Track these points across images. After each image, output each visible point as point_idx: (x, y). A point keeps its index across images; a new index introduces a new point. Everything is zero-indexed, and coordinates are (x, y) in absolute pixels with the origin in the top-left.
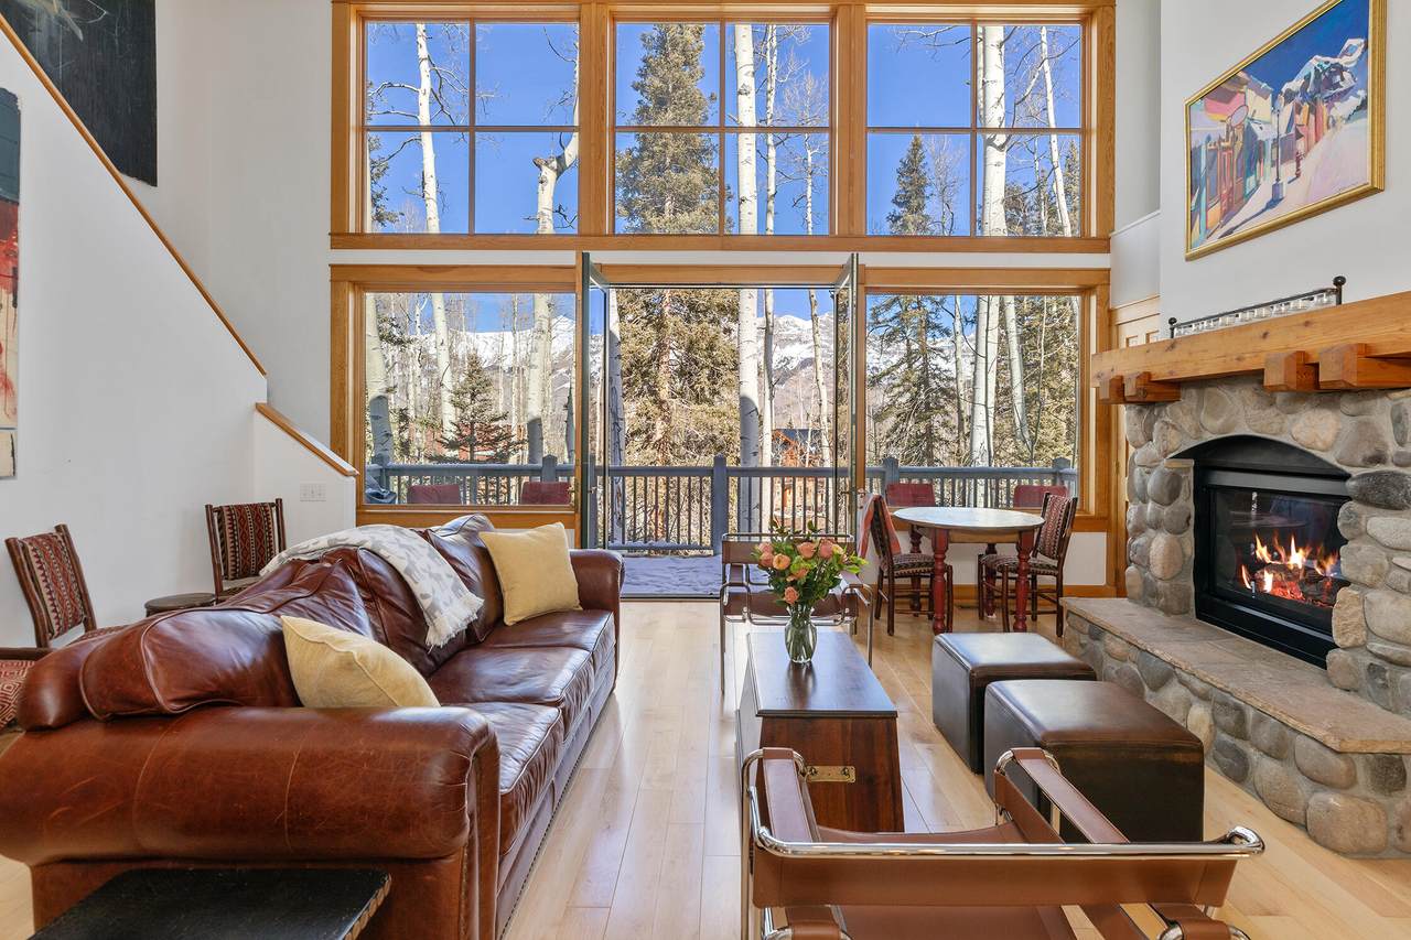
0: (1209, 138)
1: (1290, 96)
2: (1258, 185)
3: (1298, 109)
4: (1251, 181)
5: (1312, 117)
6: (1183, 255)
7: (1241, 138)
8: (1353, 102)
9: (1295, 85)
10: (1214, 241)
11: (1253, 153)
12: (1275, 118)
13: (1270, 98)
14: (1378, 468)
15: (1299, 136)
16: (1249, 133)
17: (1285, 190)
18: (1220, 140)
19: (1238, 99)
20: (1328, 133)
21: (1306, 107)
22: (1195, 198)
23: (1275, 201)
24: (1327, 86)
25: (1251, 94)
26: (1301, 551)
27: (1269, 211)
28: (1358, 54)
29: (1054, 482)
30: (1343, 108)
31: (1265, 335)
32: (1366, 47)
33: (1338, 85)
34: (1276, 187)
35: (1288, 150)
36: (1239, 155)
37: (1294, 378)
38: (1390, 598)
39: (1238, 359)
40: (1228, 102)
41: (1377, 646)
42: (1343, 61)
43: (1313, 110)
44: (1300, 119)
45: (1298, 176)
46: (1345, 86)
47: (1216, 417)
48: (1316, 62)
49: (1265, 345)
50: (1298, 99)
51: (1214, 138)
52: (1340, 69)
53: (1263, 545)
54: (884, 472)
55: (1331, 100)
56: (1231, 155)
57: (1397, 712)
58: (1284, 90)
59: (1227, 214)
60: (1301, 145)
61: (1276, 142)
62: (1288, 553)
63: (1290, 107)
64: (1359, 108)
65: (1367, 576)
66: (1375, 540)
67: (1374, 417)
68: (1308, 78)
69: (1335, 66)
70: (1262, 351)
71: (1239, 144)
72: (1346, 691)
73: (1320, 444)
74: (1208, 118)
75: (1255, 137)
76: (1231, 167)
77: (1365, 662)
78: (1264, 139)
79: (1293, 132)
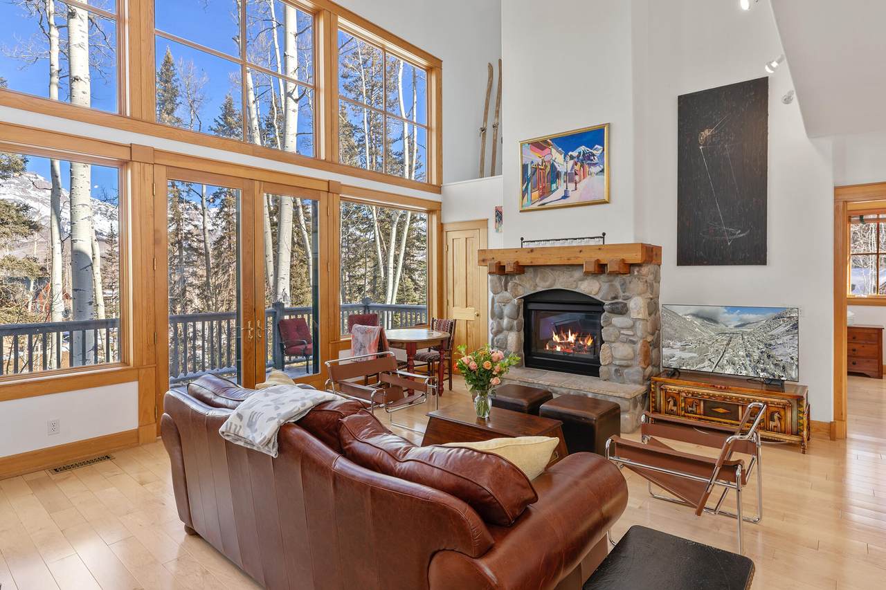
0: (532, 162)
1: (572, 158)
2: (557, 188)
3: (576, 164)
4: (554, 186)
5: (582, 169)
6: (519, 208)
7: (549, 167)
8: (598, 169)
9: (575, 154)
10: (535, 206)
11: (555, 175)
12: (565, 164)
13: (563, 155)
14: (616, 301)
15: (576, 174)
16: (553, 166)
17: (570, 193)
18: (538, 165)
19: (547, 151)
20: (588, 177)
21: (579, 164)
22: (525, 185)
23: (565, 197)
24: (587, 158)
25: (553, 151)
26: (573, 335)
27: (562, 200)
28: (600, 151)
29: (364, 311)
30: (594, 170)
31: (581, 251)
32: (603, 150)
33: (592, 160)
34: (566, 191)
35: (571, 177)
36: (548, 174)
37: (597, 269)
38: (621, 345)
39: (568, 259)
40: (543, 150)
41: (617, 363)
42: (594, 152)
43: (582, 166)
44: (577, 168)
45: (576, 189)
46: (595, 161)
47: (545, 281)
48: (583, 148)
49: (581, 255)
50: (576, 160)
51: (535, 163)
52: (594, 155)
53: (556, 334)
54: (275, 313)
55: (590, 165)
56: (544, 173)
57: (624, 383)
58: (569, 154)
59: (542, 196)
60: (577, 178)
61: (566, 173)
62: (567, 337)
63: (572, 162)
64: (601, 171)
65: (613, 339)
66: (614, 326)
67: (614, 283)
68: (580, 153)
69: (591, 153)
70: (579, 257)
71: (548, 169)
72: (605, 380)
73: (593, 293)
74: (532, 153)
75: (556, 169)
76: (544, 177)
77: (614, 369)
78: (560, 170)
79: (573, 172)
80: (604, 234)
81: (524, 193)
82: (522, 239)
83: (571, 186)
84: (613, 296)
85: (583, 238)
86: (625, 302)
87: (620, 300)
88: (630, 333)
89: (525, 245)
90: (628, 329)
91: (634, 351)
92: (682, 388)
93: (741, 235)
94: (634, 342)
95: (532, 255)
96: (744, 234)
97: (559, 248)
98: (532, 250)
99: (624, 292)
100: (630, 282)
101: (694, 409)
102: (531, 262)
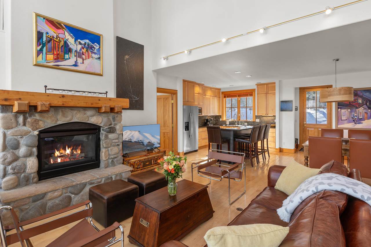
0: (47, 33)
1: (80, 43)
2: (70, 58)
3: (83, 48)
4: (67, 56)
5: (87, 52)
6: (35, 63)
8: (97, 56)
9: (83, 42)
10: (50, 65)
11: (67, 49)
12: (75, 45)
13: (74, 40)
14: (110, 126)
15: (83, 54)
16: (66, 43)
17: (79, 64)
18: (53, 37)
19: (61, 31)
20: (91, 59)
22: (40, 47)
23: (76, 65)
24: (90, 48)
25: (66, 33)
26: (69, 149)
27: (74, 67)
28: (98, 47)
30: (95, 56)
32: (100, 48)
33: (93, 50)
34: (76, 62)
36: (62, 47)
37: (109, 110)
38: (114, 148)
39: (92, 104)
40: (57, 29)
41: (112, 157)
42: (95, 46)
44: (84, 50)
45: (83, 63)
46: (95, 51)
48: (87, 41)
49: (100, 102)
50: (83, 46)
51: (50, 34)
52: (94, 48)
55: (92, 52)
56: (58, 45)
57: (115, 166)
58: (78, 41)
59: (57, 60)
60: (84, 57)
61: (76, 51)
63: (80, 46)
64: (98, 58)
65: (109, 146)
66: (110, 139)
67: (109, 117)
68: (86, 43)
69: (92, 46)
70: (98, 103)
71: (62, 43)
72: (106, 168)
73: (99, 123)
74: (46, 26)
75: (68, 46)
76: (59, 48)
77: (110, 161)
78: (72, 48)
79: (81, 52)
80: (107, 92)
81: (39, 52)
82: (46, 87)
83: (80, 60)
84: (110, 124)
85: (95, 93)
86: (115, 126)
87: (112, 126)
88: (117, 141)
89: (48, 92)
90: (116, 139)
91: (119, 149)
92: (136, 160)
93: (137, 99)
94: (118, 145)
95: (64, 99)
96: (138, 99)
97: (85, 97)
98: (63, 96)
99: (114, 122)
100: (117, 117)
101: (140, 167)
102: (63, 104)
